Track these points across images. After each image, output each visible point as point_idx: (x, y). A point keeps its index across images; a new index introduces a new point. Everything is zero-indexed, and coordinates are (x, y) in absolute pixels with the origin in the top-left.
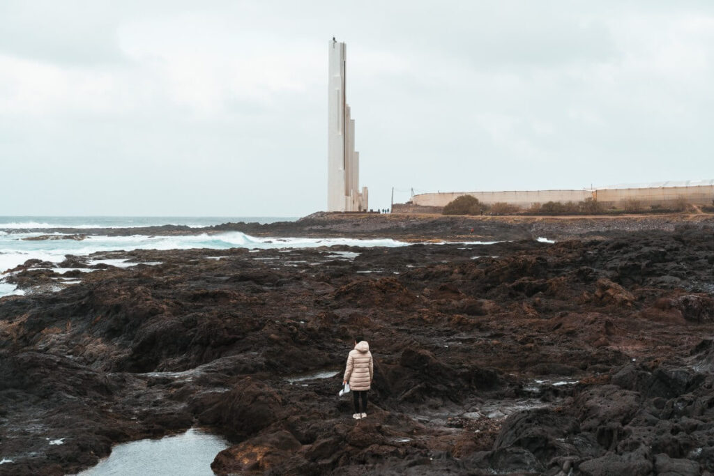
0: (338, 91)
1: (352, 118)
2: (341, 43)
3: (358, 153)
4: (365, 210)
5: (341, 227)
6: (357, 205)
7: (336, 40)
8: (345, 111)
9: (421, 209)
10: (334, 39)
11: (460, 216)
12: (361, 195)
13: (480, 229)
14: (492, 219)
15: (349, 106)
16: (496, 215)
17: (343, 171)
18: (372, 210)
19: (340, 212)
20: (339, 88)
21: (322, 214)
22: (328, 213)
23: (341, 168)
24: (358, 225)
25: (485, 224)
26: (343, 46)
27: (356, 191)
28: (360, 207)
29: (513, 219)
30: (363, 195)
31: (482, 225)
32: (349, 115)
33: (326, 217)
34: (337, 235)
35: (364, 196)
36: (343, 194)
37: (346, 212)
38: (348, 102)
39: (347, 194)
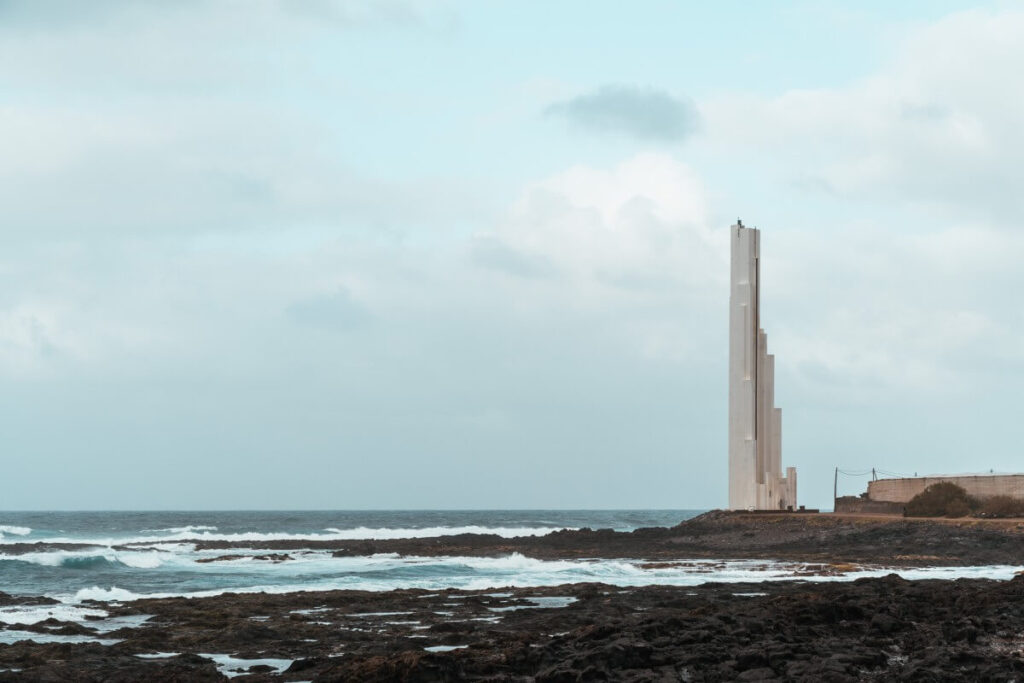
0: (745, 307)
1: (769, 352)
2: (750, 229)
3: (779, 410)
4: (790, 508)
5: (723, 540)
6: (776, 499)
7: (743, 224)
8: (758, 340)
9: (875, 506)
10: (739, 222)
11: (925, 519)
12: (784, 482)
13: (951, 543)
14: (980, 524)
15: (765, 332)
16: (991, 517)
17: (753, 443)
18: (802, 508)
19: (746, 512)
20: (747, 303)
21: (718, 513)
22: (728, 513)
23: (750, 437)
24: (752, 535)
25: (962, 535)
26: (755, 233)
27: (777, 474)
28: (781, 503)
29: (1016, 524)
30: (789, 481)
31: (954, 535)
32: (764, 346)
33: (722, 520)
34: (702, 553)
35: (790, 484)
36: (753, 480)
37: (756, 512)
38: (762, 325)
39: (761, 480)
